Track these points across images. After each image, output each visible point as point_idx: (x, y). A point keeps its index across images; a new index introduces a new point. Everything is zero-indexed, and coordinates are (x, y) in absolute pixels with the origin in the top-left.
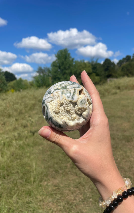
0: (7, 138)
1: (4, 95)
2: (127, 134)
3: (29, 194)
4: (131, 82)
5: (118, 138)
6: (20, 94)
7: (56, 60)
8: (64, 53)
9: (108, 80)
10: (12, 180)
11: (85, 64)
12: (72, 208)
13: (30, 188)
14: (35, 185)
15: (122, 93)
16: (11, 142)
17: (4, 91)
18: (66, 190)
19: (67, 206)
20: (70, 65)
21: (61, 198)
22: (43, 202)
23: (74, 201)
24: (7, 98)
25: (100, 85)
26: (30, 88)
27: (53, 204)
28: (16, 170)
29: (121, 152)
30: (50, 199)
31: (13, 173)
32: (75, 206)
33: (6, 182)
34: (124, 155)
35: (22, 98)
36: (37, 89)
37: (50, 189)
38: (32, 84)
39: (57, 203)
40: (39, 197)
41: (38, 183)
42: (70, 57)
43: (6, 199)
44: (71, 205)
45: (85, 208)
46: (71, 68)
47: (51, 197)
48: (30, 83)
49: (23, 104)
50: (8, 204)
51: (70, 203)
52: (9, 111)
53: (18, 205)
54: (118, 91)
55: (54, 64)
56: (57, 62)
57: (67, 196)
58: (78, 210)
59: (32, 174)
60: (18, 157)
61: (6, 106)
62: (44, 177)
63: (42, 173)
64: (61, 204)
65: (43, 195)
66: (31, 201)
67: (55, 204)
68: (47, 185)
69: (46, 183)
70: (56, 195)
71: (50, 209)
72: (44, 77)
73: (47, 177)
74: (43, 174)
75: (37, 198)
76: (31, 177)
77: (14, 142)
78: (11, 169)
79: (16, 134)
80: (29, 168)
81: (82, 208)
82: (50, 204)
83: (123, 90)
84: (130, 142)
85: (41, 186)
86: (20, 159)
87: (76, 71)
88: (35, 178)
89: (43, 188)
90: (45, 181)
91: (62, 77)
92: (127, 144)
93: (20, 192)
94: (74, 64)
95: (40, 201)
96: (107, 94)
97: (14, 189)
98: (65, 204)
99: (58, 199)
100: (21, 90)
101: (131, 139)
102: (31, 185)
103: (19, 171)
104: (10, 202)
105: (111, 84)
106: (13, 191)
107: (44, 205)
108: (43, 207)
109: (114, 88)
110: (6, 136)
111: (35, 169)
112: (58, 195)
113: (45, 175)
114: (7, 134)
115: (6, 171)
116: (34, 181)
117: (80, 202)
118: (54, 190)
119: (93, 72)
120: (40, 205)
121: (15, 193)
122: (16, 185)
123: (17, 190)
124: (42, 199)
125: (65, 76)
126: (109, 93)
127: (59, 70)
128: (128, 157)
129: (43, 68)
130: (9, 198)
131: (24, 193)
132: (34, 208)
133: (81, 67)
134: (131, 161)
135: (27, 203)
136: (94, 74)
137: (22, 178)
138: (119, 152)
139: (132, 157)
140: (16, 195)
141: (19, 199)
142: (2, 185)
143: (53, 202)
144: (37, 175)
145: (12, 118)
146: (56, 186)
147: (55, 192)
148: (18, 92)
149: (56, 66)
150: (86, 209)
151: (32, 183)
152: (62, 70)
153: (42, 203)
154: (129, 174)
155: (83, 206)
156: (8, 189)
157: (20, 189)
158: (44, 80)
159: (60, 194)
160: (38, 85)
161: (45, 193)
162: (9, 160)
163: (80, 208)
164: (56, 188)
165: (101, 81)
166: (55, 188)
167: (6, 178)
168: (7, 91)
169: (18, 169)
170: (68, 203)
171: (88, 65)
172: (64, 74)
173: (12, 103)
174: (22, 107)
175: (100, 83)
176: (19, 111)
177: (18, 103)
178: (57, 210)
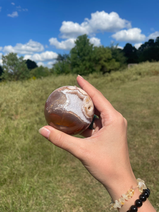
0: (29, 122)
1: (27, 82)
2: (147, 121)
3: (49, 174)
4: (153, 68)
5: (137, 125)
6: (41, 81)
7: (76, 46)
8: (83, 39)
9: (129, 65)
10: (34, 161)
11: (104, 50)
12: (89, 189)
13: (50, 168)
14: (54, 166)
15: (143, 79)
16: (33, 126)
17: (26, 78)
18: (83, 172)
19: (84, 188)
20: (89, 51)
21: (78, 179)
22: (62, 182)
23: (91, 183)
24: (30, 85)
25: (120, 71)
26: (51, 75)
27: (71, 185)
28: (37, 152)
29: (140, 139)
30: (69, 180)
31: (35, 155)
32: (92, 188)
33: (28, 162)
34: (143, 142)
35: (43, 85)
36: (57, 76)
37: (68, 171)
38: (52, 72)
39: (75, 184)
40: (58, 178)
41: (58, 165)
42: (89, 43)
43: (28, 178)
44: (88, 186)
45: (101, 190)
46: (90, 54)
47: (70, 179)
48: (50, 70)
49: (43, 91)
50: (30, 182)
51: (87, 185)
52: (31, 97)
53: (39, 184)
54: (139, 77)
55: (73, 51)
56: (76, 48)
57: (84, 178)
58: (94, 192)
59: (52, 156)
60: (39, 140)
61: (28, 92)
62: (63, 159)
63: (61, 155)
64: (79, 185)
65: (62, 176)
66: (51, 181)
67: (73, 185)
68: (65, 167)
69: (64, 165)
70: (74, 177)
71: (68, 190)
72: (63, 64)
73: (65, 160)
74: (62, 157)
75: (56, 179)
76: (50, 159)
77: (35, 126)
78: (33, 151)
79: (37, 119)
80: (49, 151)
81: (99, 191)
82: (69, 185)
83: (144, 76)
84: (149, 129)
85: (60, 167)
86: (41, 142)
87: (96, 57)
88: (54, 160)
89: (62, 170)
90: (64, 163)
91: (81, 64)
92: (146, 130)
93: (41, 172)
94: (93, 50)
95: (59, 181)
96: (127, 80)
97: (36, 169)
98: (83, 186)
99: (76, 181)
100: (42, 78)
101: (151, 126)
102: (51, 166)
103: (40, 153)
104: (31, 182)
105: (132, 69)
106: (35, 171)
107: (62, 185)
108: (61, 187)
109: (134, 74)
110: (28, 120)
111: (55, 152)
112: (76, 177)
113: (64, 157)
114: (30, 118)
115: (28, 153)
116: (54, 163)
117: (97, 185)
118: (72, 172)
119: (113, 58)
120: (59, 185)
121: (36, 173)
122: (37, 165)
123: (38, 170)
124: (61, 180)
125: (84, 62)
126: (129, 79)
127: (78, 57)
128: (147, 144)
129: (62, 55)
130: (30, 177)
131: (44, 174)
132: (54, 187)
133: (100, 53)
134: (150, 148)
135: (47, 182)
136: (114, 60)
137: (42, 160)
138: (138, 138)
139: (151, 144)
140: (37, 175)
141: (40, 179)
142: (25, 165)
143: (71, 183)
144: (57, 157)
145: (33, 104)
146: (74, 168)
147: (73, 174)
148: (39, 79)
149: (75, 53)
150: (102, 192)
151: (52, 164)
152: (81, 57)
153: (60, 183)
154: (147, 160)
155: (99, 188)
156: (30, 169)
157: (41, 169)
158: (64, 67)
159: (78, 176)
160: (58, 72)
161: (64, 174)
162: (31, 142)
163: (97, 190)
164: (75, 170)
165: (121, 66)
166: (73, 170)
167: (28, 158)
168: (29, 78)
169: (39, 151)
170: (85, 185)
171: (107, 51)
172: (83, 60)
173: (34, 90)
174: (43, 93)
175: (120, 69)
176: (40, 97)
177: (39, 90)
178: (75, 190)
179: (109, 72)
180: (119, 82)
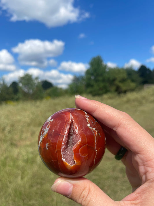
25: (136, 92)
94: (107, 70)
105: (148, 90)
109: (151, 96)
119: (129, 78)
126: (146, 101)
133: (115, 74)
172: (97, 81)
179: (125, 92)
180: (136, 103)
